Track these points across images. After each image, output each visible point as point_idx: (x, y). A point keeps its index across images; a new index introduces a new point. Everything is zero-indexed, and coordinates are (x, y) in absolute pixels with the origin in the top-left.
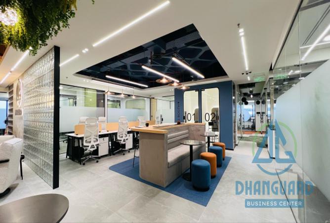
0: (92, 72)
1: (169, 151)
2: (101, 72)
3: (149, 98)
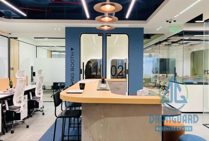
3: (8, 37)
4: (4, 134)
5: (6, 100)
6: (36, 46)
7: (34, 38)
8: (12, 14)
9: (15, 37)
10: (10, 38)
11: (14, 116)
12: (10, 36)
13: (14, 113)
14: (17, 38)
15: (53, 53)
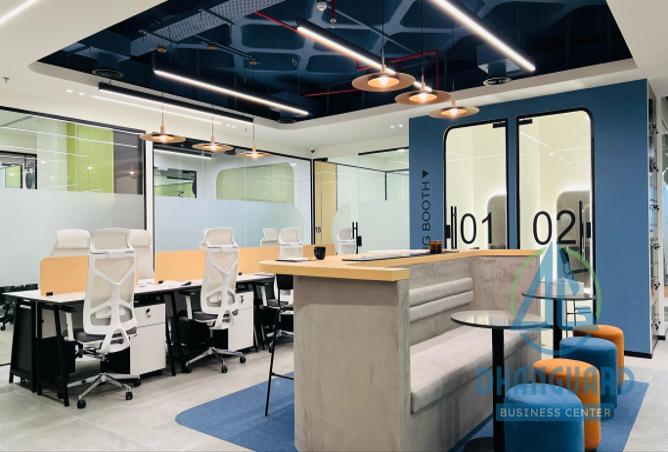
0: (100, 55)
1: (413, 349)
2: (133, 58)
3: (310, 160)
6: (386, 172)
7: (360, 154)
10: (314, 160)
12: (314, 156)
14: (326, 159)
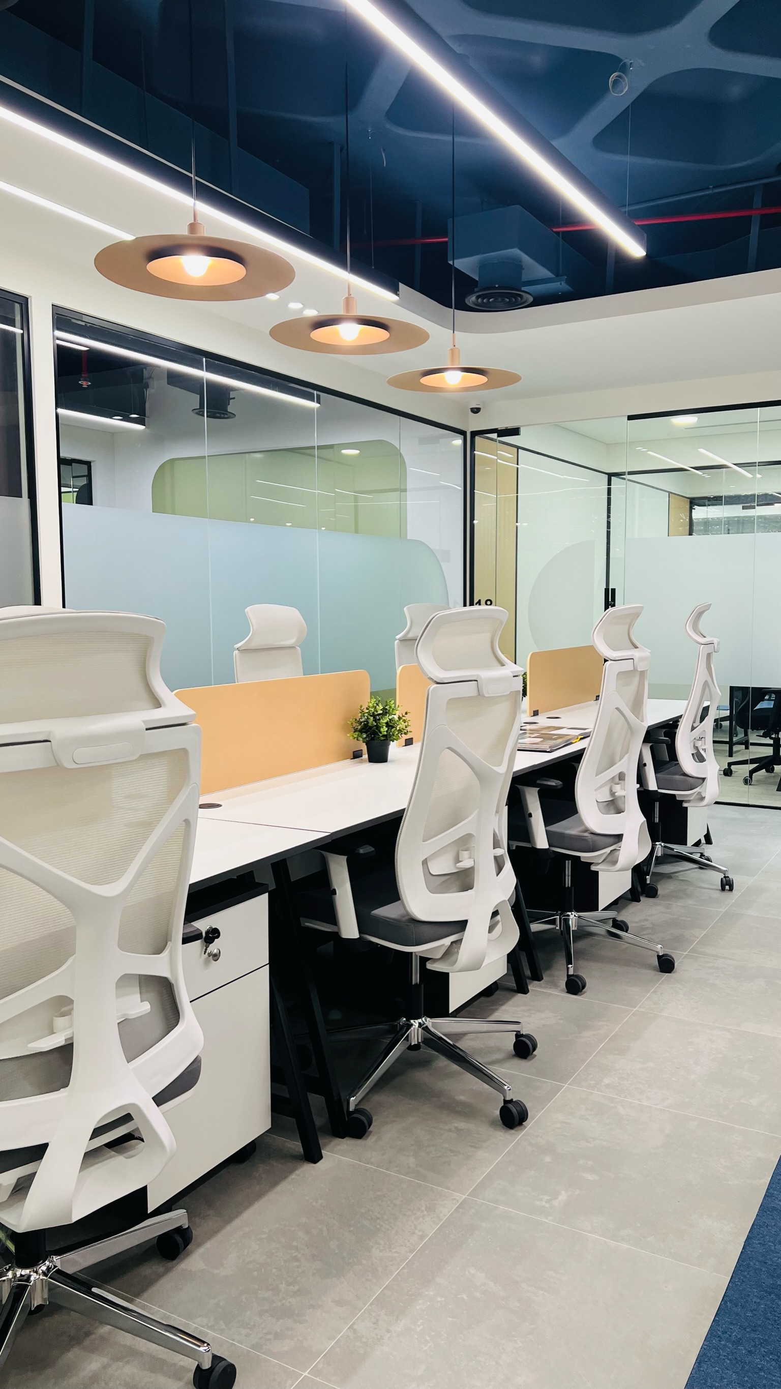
3: (463, 433)
4: (522, 989)
5: (533, 784)
6: (610, 475)
7: (630, 418)
8: (525, 277)
9: (501, 426)
10: (474, 434)
11: (568, 882)
12: (474, 424)
13: (568, 864)
14: (515, 432)
15: (699, 513)
